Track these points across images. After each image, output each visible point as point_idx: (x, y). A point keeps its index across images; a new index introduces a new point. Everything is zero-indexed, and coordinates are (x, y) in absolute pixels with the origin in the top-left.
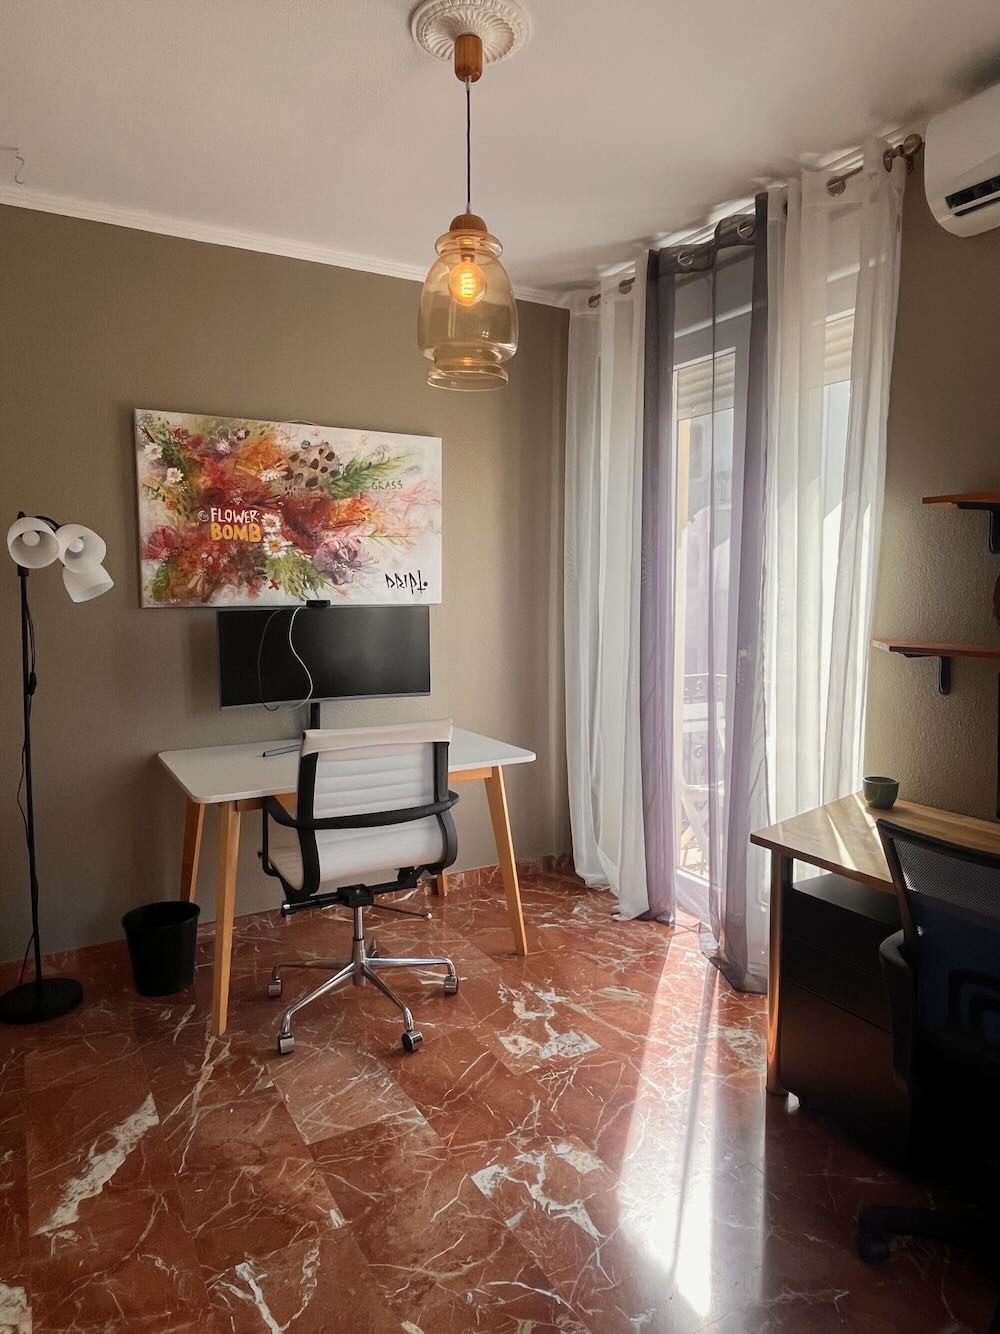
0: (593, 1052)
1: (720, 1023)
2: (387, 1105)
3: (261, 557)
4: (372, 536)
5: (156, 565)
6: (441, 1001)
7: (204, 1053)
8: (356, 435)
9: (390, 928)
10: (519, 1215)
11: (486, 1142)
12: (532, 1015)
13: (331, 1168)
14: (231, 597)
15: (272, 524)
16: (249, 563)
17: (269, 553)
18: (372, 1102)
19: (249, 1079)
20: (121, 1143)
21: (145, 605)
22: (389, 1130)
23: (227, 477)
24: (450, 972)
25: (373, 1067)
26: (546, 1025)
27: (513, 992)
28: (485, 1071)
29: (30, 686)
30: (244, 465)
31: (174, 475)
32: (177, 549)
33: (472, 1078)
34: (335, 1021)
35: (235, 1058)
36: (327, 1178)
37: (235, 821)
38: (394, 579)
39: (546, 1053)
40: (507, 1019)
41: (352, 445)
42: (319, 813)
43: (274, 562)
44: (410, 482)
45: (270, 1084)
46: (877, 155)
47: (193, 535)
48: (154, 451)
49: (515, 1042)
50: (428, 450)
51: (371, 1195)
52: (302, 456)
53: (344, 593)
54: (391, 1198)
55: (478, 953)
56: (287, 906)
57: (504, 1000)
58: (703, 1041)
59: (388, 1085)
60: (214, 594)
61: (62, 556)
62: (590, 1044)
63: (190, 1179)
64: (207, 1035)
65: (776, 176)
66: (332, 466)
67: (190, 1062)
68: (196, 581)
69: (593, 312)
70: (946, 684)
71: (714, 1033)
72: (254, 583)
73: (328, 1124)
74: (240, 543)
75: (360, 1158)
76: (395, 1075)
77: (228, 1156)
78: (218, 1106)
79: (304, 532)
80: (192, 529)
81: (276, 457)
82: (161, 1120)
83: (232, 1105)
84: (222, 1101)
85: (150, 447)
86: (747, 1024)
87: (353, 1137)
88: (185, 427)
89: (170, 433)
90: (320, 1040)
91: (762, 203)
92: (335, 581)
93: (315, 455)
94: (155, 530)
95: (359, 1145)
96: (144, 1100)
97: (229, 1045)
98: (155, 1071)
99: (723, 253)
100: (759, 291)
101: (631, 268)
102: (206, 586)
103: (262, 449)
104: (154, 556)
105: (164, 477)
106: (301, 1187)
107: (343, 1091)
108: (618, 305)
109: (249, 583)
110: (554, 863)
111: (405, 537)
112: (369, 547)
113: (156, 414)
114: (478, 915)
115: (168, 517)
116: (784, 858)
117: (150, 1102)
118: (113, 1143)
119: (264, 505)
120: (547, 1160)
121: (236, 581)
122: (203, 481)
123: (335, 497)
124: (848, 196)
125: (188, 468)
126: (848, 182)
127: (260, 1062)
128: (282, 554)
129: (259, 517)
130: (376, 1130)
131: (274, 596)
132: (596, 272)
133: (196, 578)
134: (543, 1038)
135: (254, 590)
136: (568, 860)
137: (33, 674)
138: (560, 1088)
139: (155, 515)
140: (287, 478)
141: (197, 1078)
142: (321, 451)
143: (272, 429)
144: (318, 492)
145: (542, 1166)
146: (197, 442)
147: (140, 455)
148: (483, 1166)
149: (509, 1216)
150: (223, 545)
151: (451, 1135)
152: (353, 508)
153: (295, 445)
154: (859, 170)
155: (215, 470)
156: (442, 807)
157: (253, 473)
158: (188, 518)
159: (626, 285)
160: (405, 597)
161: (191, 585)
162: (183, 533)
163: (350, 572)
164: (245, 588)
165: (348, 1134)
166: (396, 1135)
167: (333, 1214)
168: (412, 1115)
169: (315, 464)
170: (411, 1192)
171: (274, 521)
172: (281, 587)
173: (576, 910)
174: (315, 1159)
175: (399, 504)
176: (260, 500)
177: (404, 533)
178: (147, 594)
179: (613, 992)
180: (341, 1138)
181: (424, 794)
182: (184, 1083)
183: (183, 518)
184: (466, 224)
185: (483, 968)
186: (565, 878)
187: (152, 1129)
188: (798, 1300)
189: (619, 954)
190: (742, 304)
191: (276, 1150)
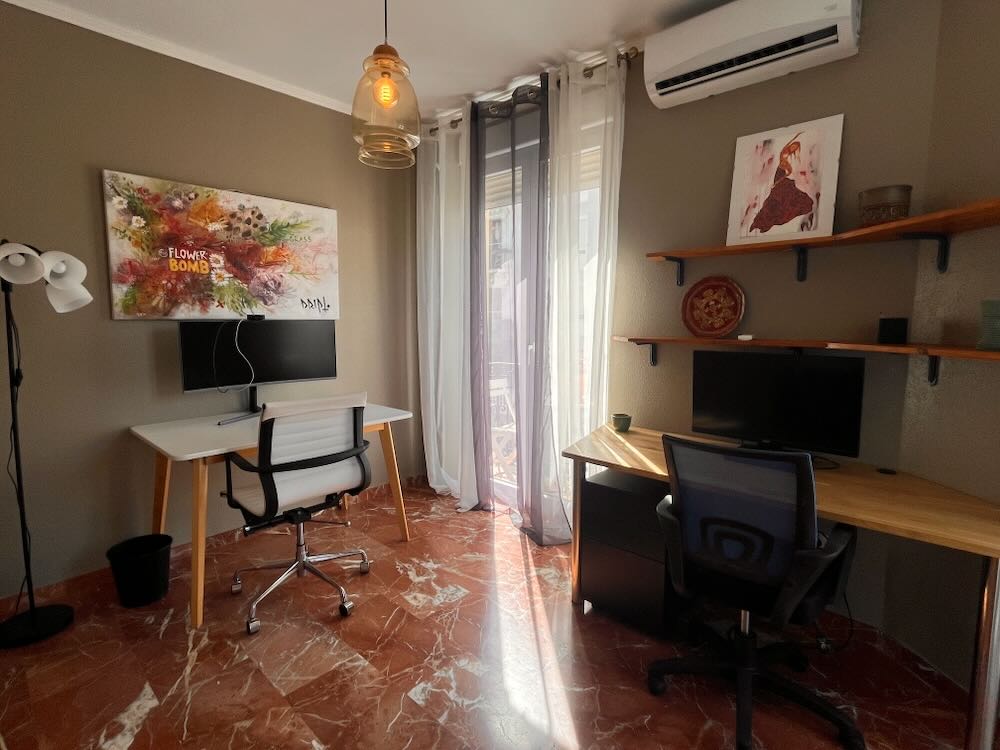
0: (466, 596)
1: (535, 566)
2: (338, 656)
3: (209, 284)
4: (291, 273)
5: (125, 288)
6: (359, 579)
7: (187, 643)
8: (277, 204)
9: (314, 535)
10: (446, 713)
11: (412, 668)
12: (422, 579)
13: (306, 710)
14: (186, 312)
15: (217, 261)
16: (201, 289)
17: (216, 282)
18: (326, 656)
19: (228, 656)
20: (127, 727)
21: (116, 317)
22: (343, 673)
23: (182, 226)
24: (364, 559)
25: (321, 632)
26: (433, 584)
27: (406, 565)
28: (399, 621)
29: (16, 378)
30: (195, 219)
31: (138, 222)
32: (142, 277)
33: (393, 626)
34: (287, 603)
35: (214, 643)
36: (304, 718)
37: (204, 472)
38: (306, 302)
39: (436, 602)
40: (405, 584)
41: (275, 210)
42: (275, 460)
43: (220, 289)
44: (317, 238)
45: (246, 657)
46: (613, 57)
47: (156, 267)
48: (121, 202)
49: (415, 598)
50: (329, 217)
51: (340, 723)
52: (239, 215)
53: (272, 311)
54: (355, 723)
55: (376, 543)
56: (247, 529)
57: (401, 572)
58: (529, 578)
59: (335, 642)
60: (173, 310)
61: (47, 275)
62: (463, 592)
63: (194, 742)
64: (187, 629)
65: (552, 63)
66: (261, 223)
67: (176, 651)
68: (159, 300)
69: (432, 138)
70: (654, 360)
71: (533, 573)
72: (205, 302)
73: (298, 677)
74: (192, 274)
75: (326, 698)
76: (339, 634)
77: (221, 718)
78: (206, 681)
79: (242, 268)
80: (154, 263)
81: (220, 215)
82: (160, 701)
83: (218, 679)
84: (208, 677)
85: (116, 200)
86: (550, 564)
87: (318, 683)
88: (148, 188)
89: (134, 191)
90: (278, 618)
91: (544, 78)
92: (266, 303)
93: (248, 215)
94: (122, 261)
95: (323, 689)
96: (141, 688)
97: (206, 634)
98: (148, 665)
99: (519, 107)
100: (544, 132)
101: (460, 113)
102: (167, 305)
103: (208, 207)
104: (123, 281)
105: (130, 223)
106: (286, 729)
107: (303, 652)
108: (448, 136)
109: (201, 301)
110: (413, 482)
111: (313, 274)
112: (289, 280)
113: (121, 175)
114: (371, 520)
115: (134, 253)
116: (580, 463)
117: (148, 689)
118: (121, 728)
119: (212, 248)
120: (455, 672)
121: (190, 301)
122: (162, 228)
123: (264, 245)
124: (596, 79)
125: (150, 217)
126: (594, 71)
127: (235, 642)
128: (225, 283)
129: (208, 256)
130: (333, 675)
131: (219, 312)
132: (434, 113)
133: (158, 298)
134: (432, 592)
135: (205, 307)
136: (424, 479)
137: (19, 370)
138: (451, 623)
139: (122, 250)
140: (228, 229)
141: (186, 662)
142: (253, 213)
143: (216, 194)
144: (252, 241)
145: (452, 677)
146: (156, 198)
147: (108, 204)
148: (413, 685)
149: (440, 715)
150: (180, 275)
151: (388, 668)
152: (277, 254)
153: (233, 207)
154: (605, 63)
155: (171, 220)
156: (358, 451)
157: (202, 224)
158: (150, 254)
159: (454, 123)
160: (315, 314)
161: (154, 303)
162: (147, 265)
163: (275, 297)
164: (198, 307)
165: (312, 683)
166: (348, 676)
167: (314, 743)
168: (358, 659)
169: (248, 221)
170: (368, 714)
171: (218, 260)
172: (226, 306)
173: (433, 509)
174: (292, 706)
175: (308, 251)
176: (208, 244)
177: (313, 272)
178: (118, 309)
179: (469, 556)
180: (308, 686)
181: (348, 443)
182: (175, 668)
183: (146, 254)
184: (384, 51)
185: (384, 553)
186: (421, 490)
187: (153, 710)
188: (626, 728)
189: (465, 533)
190: (534, 138)
191: (260, 706)
